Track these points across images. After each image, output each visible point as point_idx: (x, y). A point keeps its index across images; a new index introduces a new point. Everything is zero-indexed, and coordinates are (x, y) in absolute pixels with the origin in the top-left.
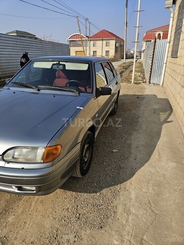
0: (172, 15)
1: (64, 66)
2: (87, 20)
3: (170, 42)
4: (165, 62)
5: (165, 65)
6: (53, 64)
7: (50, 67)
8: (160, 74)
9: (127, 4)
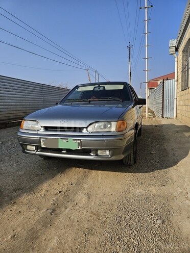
0: (176, 59)
1: (104, 87)
2: (96, 71)
3: (177, 81)
4: (175, 97)
5: (175, 100)
6: (95, 87)
7: (92, 89)
8: (173, 109)
9: (130, 59)
